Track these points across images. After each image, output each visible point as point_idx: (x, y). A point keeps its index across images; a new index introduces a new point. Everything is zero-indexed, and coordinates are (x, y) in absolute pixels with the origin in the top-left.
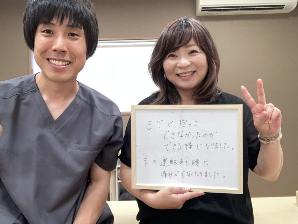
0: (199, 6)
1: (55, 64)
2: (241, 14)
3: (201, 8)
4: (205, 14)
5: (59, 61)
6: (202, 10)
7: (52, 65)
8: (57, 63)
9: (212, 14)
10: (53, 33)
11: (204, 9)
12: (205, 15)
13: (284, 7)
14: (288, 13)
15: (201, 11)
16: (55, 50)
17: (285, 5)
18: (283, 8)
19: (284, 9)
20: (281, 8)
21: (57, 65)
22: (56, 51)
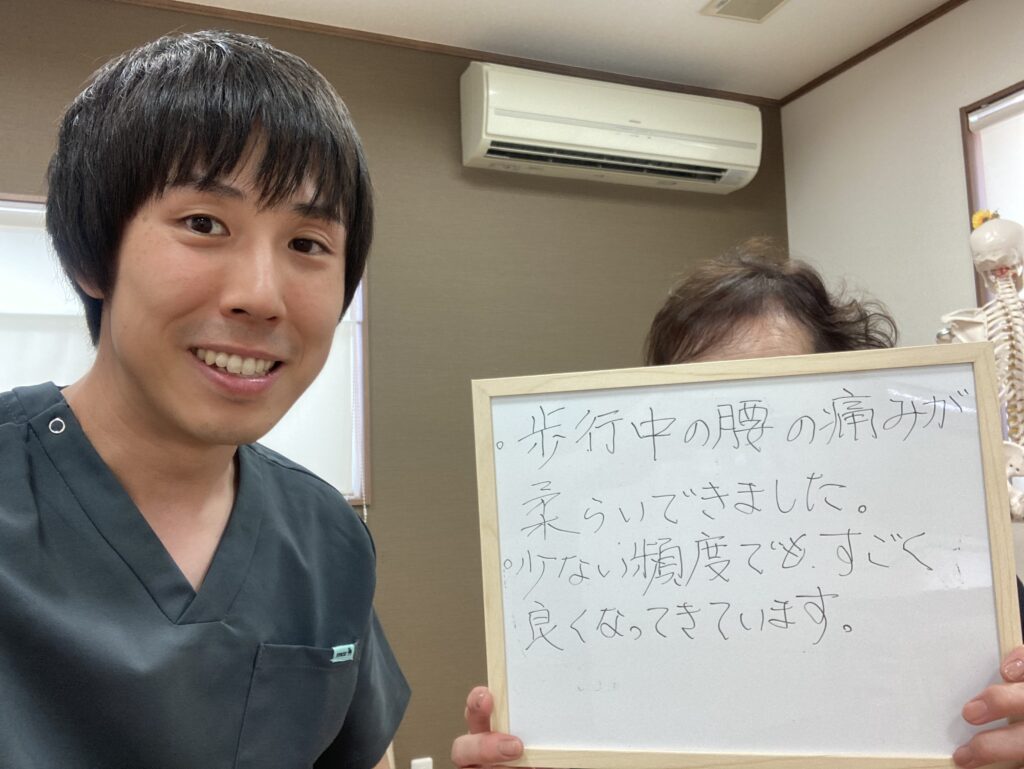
0: (484, 136)
1: (225, 368)
2: (602, 180)
3: (489, 142)
4: (492, 165)
5: (244, 355)
6: (491, 152)
7: (212, 372)
8: (234, 363)
9: (514, 166)
10: (227, 232)
11: (498, 149)
12: (492, 168)
13: (723, 174)
14: (726, 192)
15: (486, 151)
16: (237, 311)
17: (724, 170)
18: (719, 177)
19: (722, 180)
20: (713, 178)
21: (235, 371)
22: (240, 315)
